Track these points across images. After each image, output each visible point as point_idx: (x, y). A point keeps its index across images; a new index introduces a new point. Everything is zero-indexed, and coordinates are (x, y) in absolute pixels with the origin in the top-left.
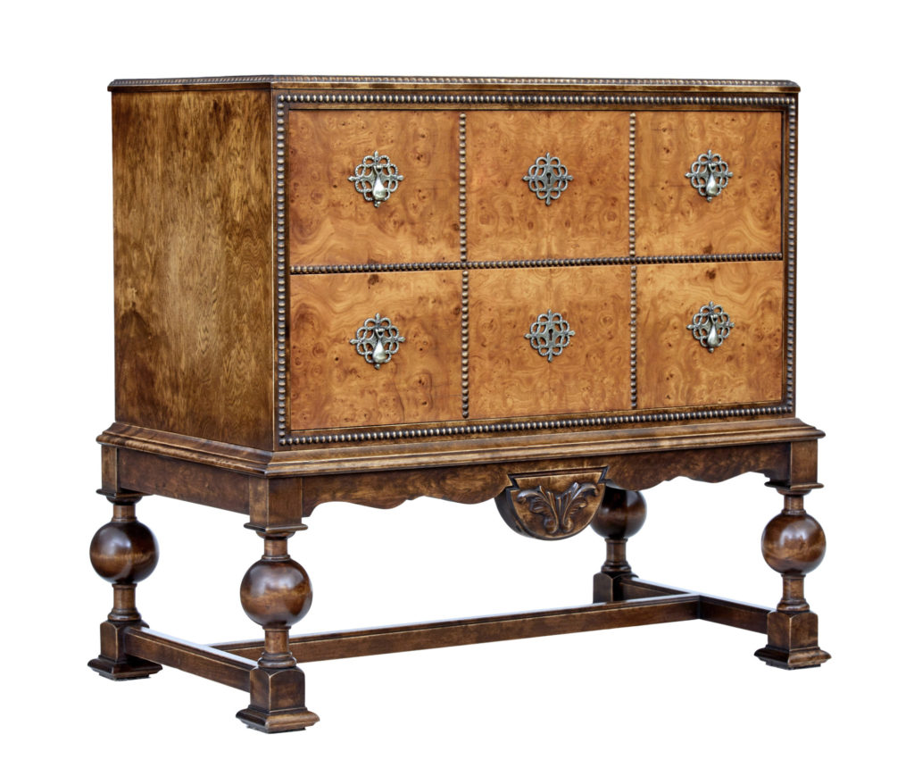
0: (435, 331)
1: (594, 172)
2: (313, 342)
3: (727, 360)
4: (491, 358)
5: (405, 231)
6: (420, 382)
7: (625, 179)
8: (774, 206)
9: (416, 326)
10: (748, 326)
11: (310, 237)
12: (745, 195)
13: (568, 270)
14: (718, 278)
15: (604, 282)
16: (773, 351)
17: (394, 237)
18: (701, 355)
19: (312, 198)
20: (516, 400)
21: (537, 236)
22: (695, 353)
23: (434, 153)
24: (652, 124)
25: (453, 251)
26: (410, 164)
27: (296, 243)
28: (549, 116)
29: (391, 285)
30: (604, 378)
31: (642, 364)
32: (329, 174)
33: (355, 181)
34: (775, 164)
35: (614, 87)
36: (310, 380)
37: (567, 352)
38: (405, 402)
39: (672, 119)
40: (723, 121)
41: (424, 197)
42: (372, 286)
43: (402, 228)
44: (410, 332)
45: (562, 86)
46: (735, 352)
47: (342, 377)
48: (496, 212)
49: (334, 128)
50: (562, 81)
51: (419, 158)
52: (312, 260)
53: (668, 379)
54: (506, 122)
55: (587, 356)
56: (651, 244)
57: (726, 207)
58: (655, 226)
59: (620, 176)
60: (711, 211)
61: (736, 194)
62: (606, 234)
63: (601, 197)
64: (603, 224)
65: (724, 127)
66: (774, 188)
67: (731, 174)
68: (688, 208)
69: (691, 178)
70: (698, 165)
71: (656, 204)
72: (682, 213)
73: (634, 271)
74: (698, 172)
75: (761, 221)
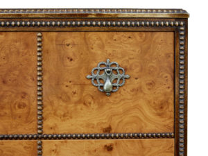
7: (33, 80)
8: (168, 99)
12: (141, 91)
14: (115, 150)
15: (13, 152)
24: (56, 41)
35: (20, 15)
39: (74, 37)
40: (120, 39)
56: (56, 126)
57: (124, 100)
58: (60, 112)
59: (29, 78)
60: (110, 103)
61: (133, 90)
62: (18, 118)
63: (13, 92)
64: (14, 111)
65: (121, 42)
66: (167, 86)
67: (127, 76)
68: (90, 100)
69: (91, 79)
70: (97, 70)
71: (61, 98)
72: (85, 104)
73: (40, 145)
74: (97, 75)
75: (155, 109)
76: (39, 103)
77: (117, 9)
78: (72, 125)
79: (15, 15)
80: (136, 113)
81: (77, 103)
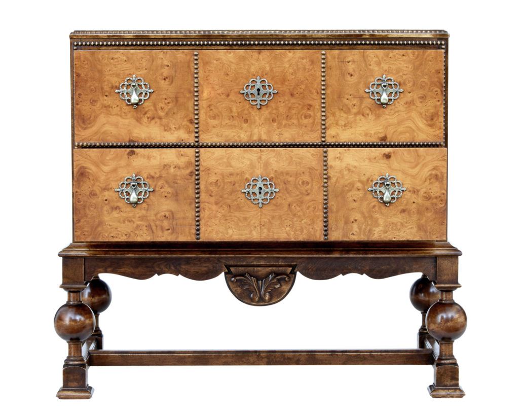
0: (176, 185)
1: (294, 89)
2: (89, 190)
3: (401, 212)
4: (216, 204)
5: (156, 123)
6: (165, 216)
7: (318, 93)
8: (438, 111)
9: (162, 182)
10: (418, 191)
11: (89, 126)
12: (414, 104)
13: (274, 151)
14: (393, 158)
15: (301, 159)
16: (438, 207)
17: (147, 126)
18: (380, 207)
19: (91, 103)
20: (234, 230)
21: (250, 127)
22: (374, 206)
23: (175, 76)
24: (338, 58)
25: (189, 136)
26: (158, 83)
27: (80, 129)
28: (259, 54)
29: (144, 156)
30: (302, 220)
31: (332, 212)
32: (102, 88)
33: (119, 93)
34: (438, 84)
35: (305, 35)
36: (88, 212)
37: (273, 201)
38: (154, 228)
39: (354, 55)
40: (395, 56)
41: (169, 103)
42: (130, 157)
43: (153, 121)
44: (157, 186)
45: (267, 35)
46: (407, 207)
47: (110, 211)
48: (221, 113)
49: (106, 61)
50: (268, 32)
51: (165, 79)
52: (91, 139)
53: (353, 222)
54: (227, 56)
55: (289, 205)
56: (338, 134)
57: (398, 111)
58: (342, 123)
59: (314, 91)
60: (386, 114)
61: (406, 103)
62: (304, 127)
63: (299, 104)
64: (301, 121)
65: (396, 60)
66: (438, 99)
67: (401, 90)
68: (368, 111)
69: (369, 92)
70: (374, 84)
71: (342, 109)
72: (363, 115)
73: (326, 152)
74: (375, 89)
75: (427, 121)
76: (323, 114)
77: (387, 31)
78: (352, 134)
79: (301, 35)
80: (409, 123)
81: (356, 114)
